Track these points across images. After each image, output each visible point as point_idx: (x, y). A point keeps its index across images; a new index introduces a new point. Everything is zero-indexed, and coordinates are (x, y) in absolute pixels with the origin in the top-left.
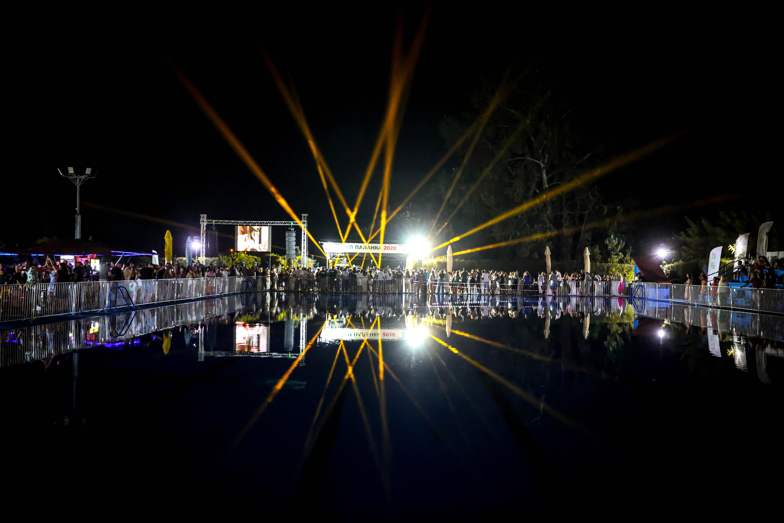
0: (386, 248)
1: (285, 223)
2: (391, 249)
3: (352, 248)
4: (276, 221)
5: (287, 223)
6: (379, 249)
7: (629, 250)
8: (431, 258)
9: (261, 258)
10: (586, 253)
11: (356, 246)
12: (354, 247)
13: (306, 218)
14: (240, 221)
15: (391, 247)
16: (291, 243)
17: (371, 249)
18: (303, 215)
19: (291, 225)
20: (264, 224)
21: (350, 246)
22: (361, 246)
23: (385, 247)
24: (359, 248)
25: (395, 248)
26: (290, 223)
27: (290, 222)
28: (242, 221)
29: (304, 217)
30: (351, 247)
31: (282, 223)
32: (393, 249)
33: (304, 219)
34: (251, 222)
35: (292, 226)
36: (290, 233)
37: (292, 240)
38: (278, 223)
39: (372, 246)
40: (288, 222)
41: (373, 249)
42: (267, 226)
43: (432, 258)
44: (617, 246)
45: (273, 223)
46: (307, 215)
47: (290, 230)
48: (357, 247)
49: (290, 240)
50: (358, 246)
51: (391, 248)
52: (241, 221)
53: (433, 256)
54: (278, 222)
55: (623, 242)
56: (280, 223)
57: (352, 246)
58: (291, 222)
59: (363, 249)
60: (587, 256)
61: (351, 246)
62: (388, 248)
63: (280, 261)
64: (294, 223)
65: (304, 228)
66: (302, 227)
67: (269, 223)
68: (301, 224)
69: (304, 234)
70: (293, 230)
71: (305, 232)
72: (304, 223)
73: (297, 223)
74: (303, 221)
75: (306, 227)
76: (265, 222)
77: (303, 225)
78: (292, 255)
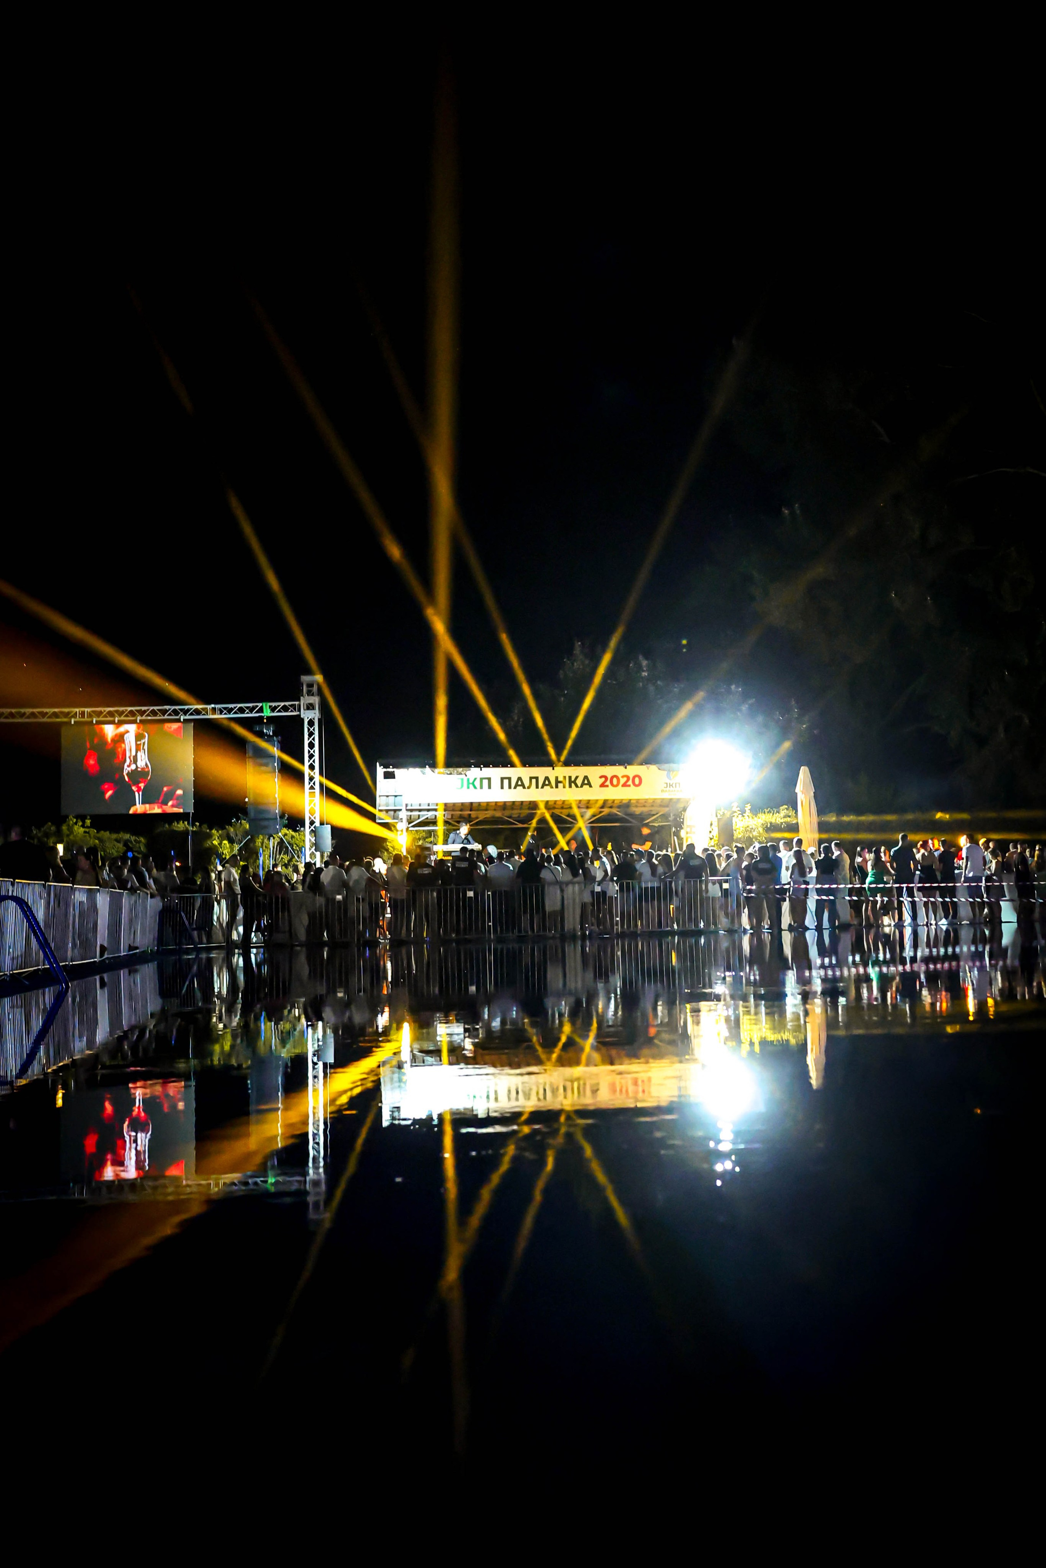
0: (608, 783)
1: (241, 710)
2: (625, 785)
3: (490, 787)
4: (209, 704)
5: (247, 708)
6: (582, 786)
8: (743, 812)
9: (145, 837)
11: (502, 779)
12: (496, 783)
13: (314, 690)
14: (77, 710)
15: (623, 777)
17: (557, 787)
18: (306, 679)
19: (262, 718)
20: (166, 717)
21: (482, 779)
22: (520, 779)
23: (603, 779)
24: (513, 785)
25: (637, 781)
26: (261, 710)
27: (261, 704)
28: (86, 710)
29: (310, 685)
30: (485, 782)
31: (230, 711)
32: (630, 783)
33: (310, 693)
34: (117, 711)
35: (268, 718)
36: (261, 745)
38: (215, 711)
39: (557, 778)
40: (251, 705)
41: (560, 785)
42: (179, 721)
43: (748, 811)
45: (199, 712)
46: (317, 679)
47: (261, 734)
48: (506, 782)
50: (509, 779)
51: (625, 779)
52: (82, 709)
53: (748, 807)
54: (217, 706)
56: (225, 708)
57: (489, 779)
58: (264, 704)
59: (529, 788)
61: (487, 781)
62: (615, 781)
63: (215, 846)
64: (273, 709)
65: (311, 723)
66: (303, 720)
67: (185, 712)
68: (299, 710)
69: (311, 745)
70: (271, 734)
71: (314, 739)
72: (310, 707)
73: (285, 709)
74: (305, 700)
75: (319, 719)
76: (170, 709)
77: (306, 715)
78: (271, 823)
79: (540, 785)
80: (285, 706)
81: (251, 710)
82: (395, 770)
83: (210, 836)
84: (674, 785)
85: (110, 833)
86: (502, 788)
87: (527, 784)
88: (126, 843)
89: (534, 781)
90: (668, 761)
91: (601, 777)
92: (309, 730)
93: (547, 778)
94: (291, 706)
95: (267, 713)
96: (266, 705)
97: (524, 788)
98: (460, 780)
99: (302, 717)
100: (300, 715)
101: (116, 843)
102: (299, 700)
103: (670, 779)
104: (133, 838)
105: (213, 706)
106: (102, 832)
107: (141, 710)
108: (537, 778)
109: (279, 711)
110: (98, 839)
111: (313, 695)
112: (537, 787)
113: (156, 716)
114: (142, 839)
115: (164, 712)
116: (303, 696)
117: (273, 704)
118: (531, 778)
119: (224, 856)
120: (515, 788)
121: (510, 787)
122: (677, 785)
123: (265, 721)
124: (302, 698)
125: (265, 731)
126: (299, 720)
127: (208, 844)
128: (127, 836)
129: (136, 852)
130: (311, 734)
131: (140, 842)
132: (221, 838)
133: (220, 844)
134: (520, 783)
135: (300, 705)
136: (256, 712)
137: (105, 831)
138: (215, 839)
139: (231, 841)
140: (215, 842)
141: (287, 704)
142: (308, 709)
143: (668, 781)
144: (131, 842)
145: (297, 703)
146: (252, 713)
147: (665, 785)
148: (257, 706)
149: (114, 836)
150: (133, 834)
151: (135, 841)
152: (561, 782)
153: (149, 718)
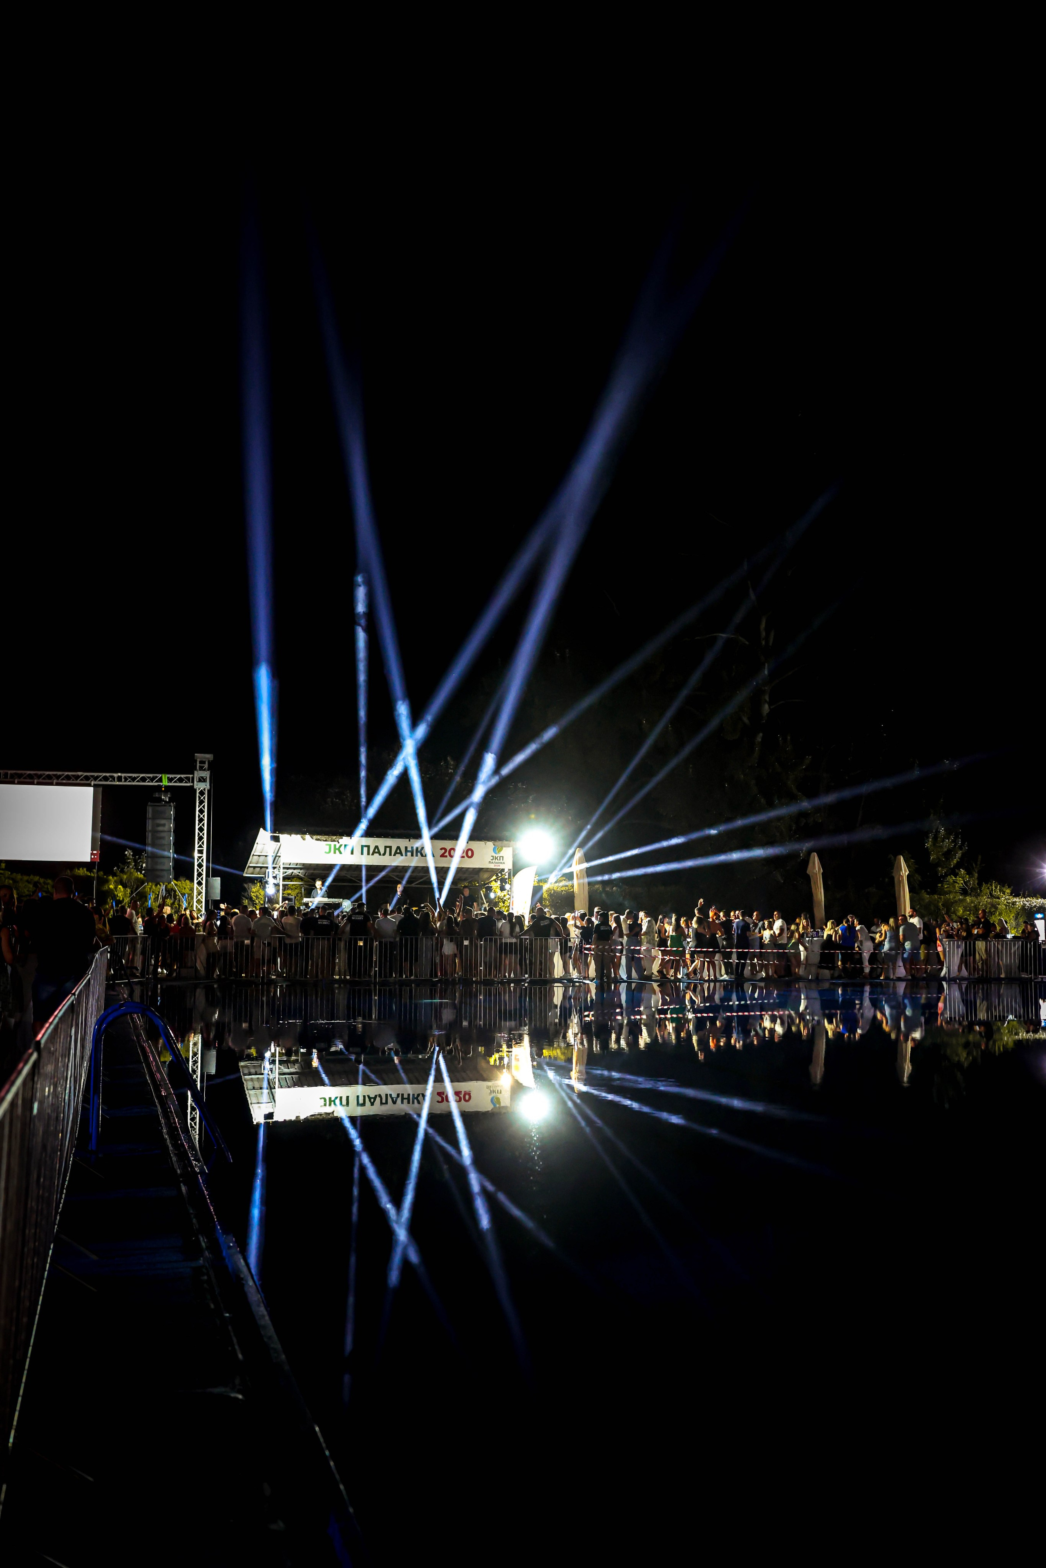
0: (447, 854)
1: (143, 779)
3: (352, 853)
4: (117, 772)
5: (149, 777)
7: (976, 865)
10: (901, 869)
11: (362, 847)
13: (206, 766)
16: (163, 838)
17: (406, 855)
18: (199, 756)
19: (160, 787)
20: (78, 781)
21: (346, 846)
22: (377, 847)
23: (443, 851)
24: (371, 852)
25: (470, 854)
26: (160, 780)
29: (202, 762)
31: (134, 779)
32: (464, 854)
33: (201, 768)
34: (36, 774)
35: (166, 787)
36: (160, 809)
37: (166, 828)
38: (121, 779)
39: (406, 848)
40: (151, 775)
41: (409, 854)
42: (89, 785)
44: (949, 854)
45: (106, 779)
46: (209, 756)
47: (160, 800)
48: (365, 849)
49: (160, 828)
50: (368, 847)
54: (123, 775)
55: (963, 844)
56: (130, 777)
58: (163, 776)
59: (384, 854)
60: (902, 877)
62: (452, 853)
63: (111, 890)
64: (170, 780)
65: (202, 793)
66: (195, 790)
67: (96, 778)
68: (193, 782)
69: (201, 811)
70: (167, 800)
71: (204, 807)
72: (202, 780)
73: (180, 780)
74: (198, 774)
75: (208, 790)
76: (82, 775)
77: (199, 786)
78: (165, 873)
79: (393, 853)
80: (180, 778)
81: (152, 779)
82: (280, 835)
83: (107, 881)
84: (498, 858)
85: (22, 875)
86: (362, 854)
87: (382, 852)
88: (36, 884)
89: (388, 849)
90: (501, 839)
91: (441, 849)
92: (200, 798)
93: (398, 848)
94: (186, 778)
95: (165, 783)
96: (165, 776)
97: (380, 855)
98: (328, 846)
99: (195, 787)
100: (193, 786)
101: (27, 884)
102: (193, 774)
103: (496, 853)
104: (42, 880)
105: (119, 774)
106: (15, 874)
107: (57, 774)
108: (390, 847)
109: (175, 782)
110: (13, 879)
111: (205, 770)
112: (390, 855)
113: (70, 780)
114: (49, 881)
115: (77, 777)
116: (196, 770)
117: (171, 776)
118: (386, 847)
119: (118, 898)
120: (373, 854)
121: (368, 854)
122: (501, 858)
123: (163, 789)
124: (195, 772)
125: (163, 797)
126: (192, 790)
127: (106, 888)
128: (37, 878)
129: (44, 891)
130: (201, 802)
131: (48, 884)
132: (117, 883)
133: (116, 888)
134: (377, 851)
135: (193, 778)
136: (156, 782)
137: (17, 873)
138: (111, 884)
139: (125, 886)
140: (112, 887)
141: (183, 776)
142: (200, 781)
143: (494, 855)
144: (40, 883)
145: (191, 776)
146: (152, 782)
147: (492, 858)
148: (157, 777)
149: (26, 878)
150: (41, 877)
151: (44, 883)
152: (409, 851)
153: (64, 781)
